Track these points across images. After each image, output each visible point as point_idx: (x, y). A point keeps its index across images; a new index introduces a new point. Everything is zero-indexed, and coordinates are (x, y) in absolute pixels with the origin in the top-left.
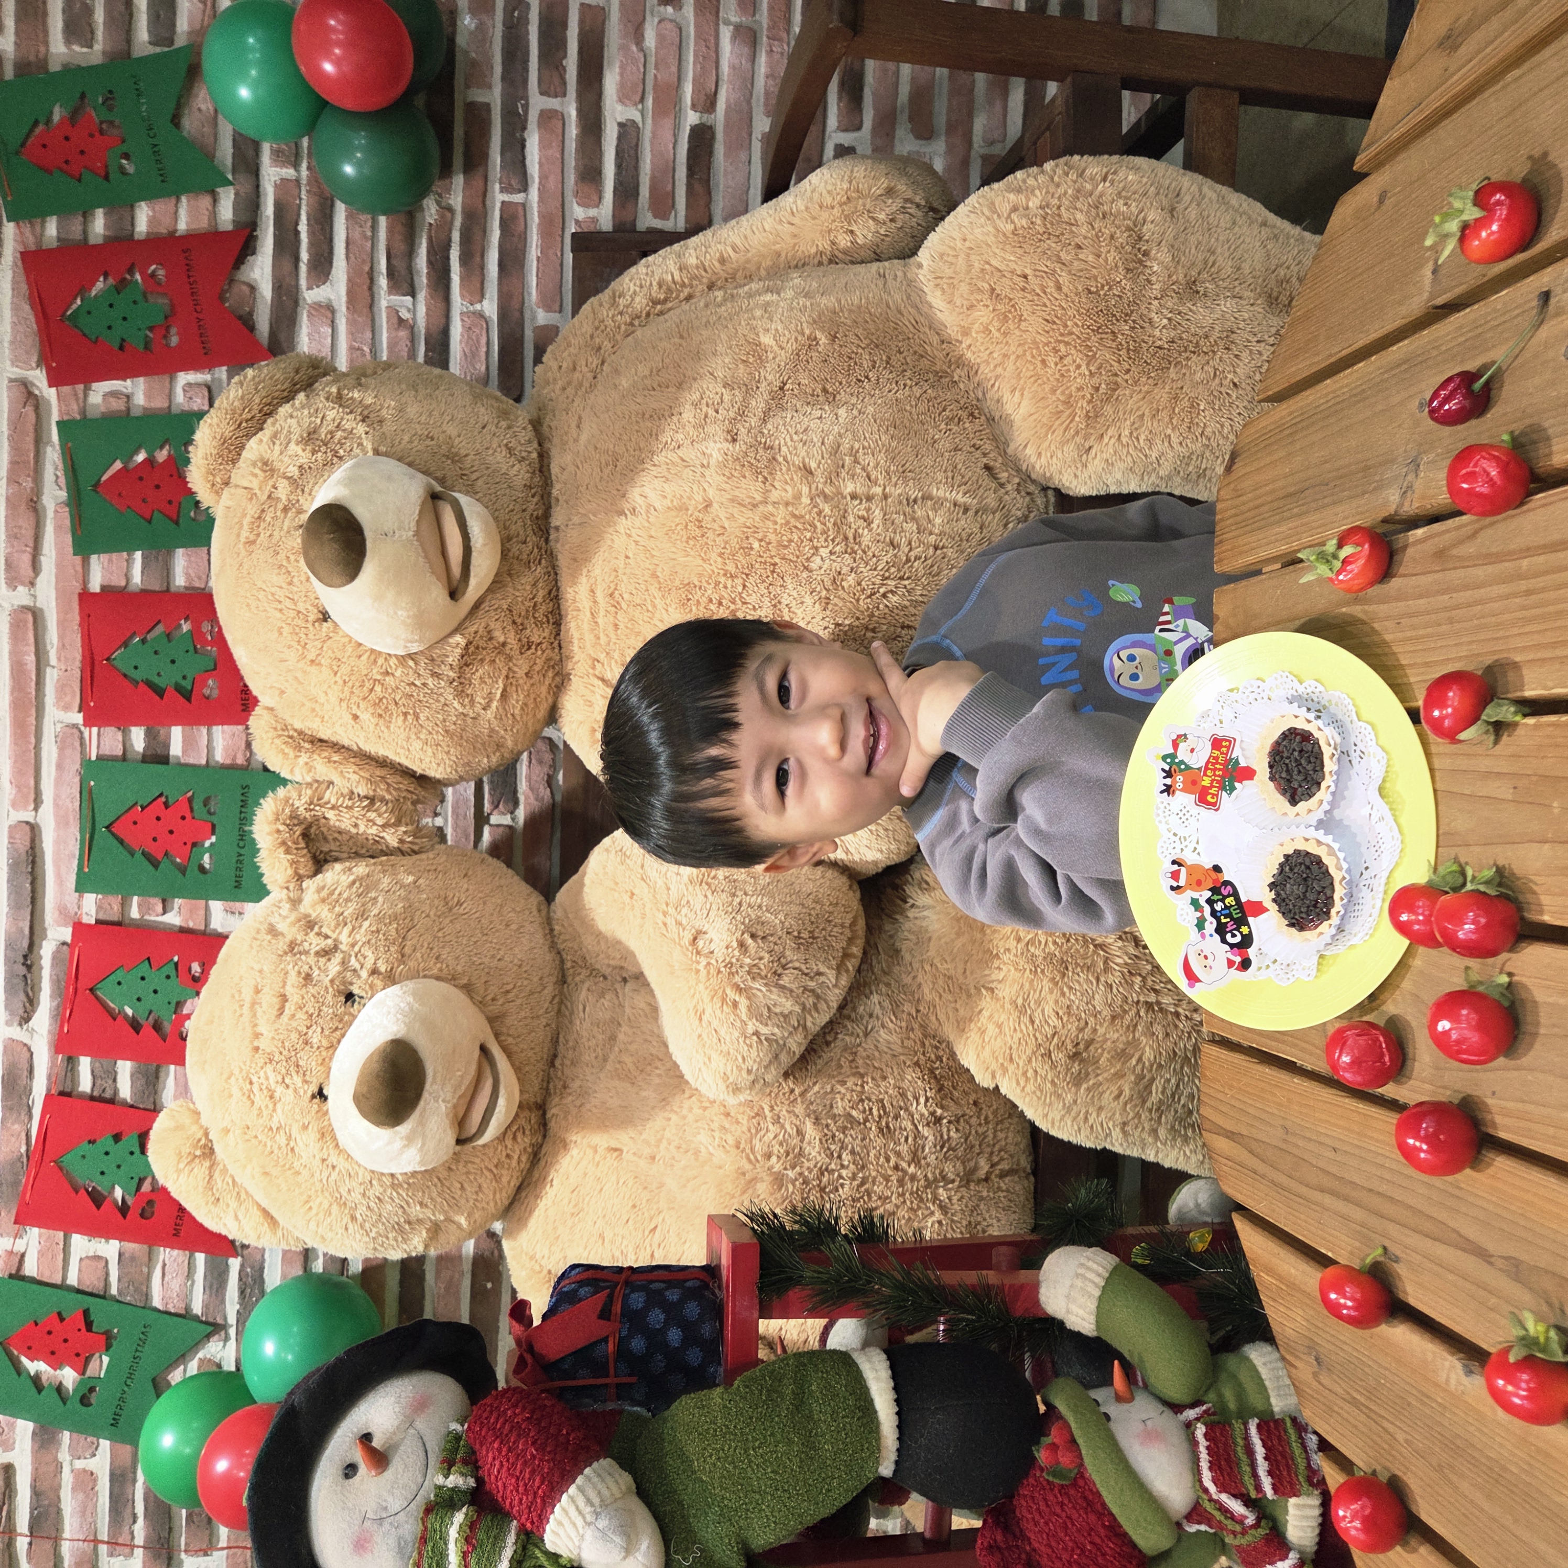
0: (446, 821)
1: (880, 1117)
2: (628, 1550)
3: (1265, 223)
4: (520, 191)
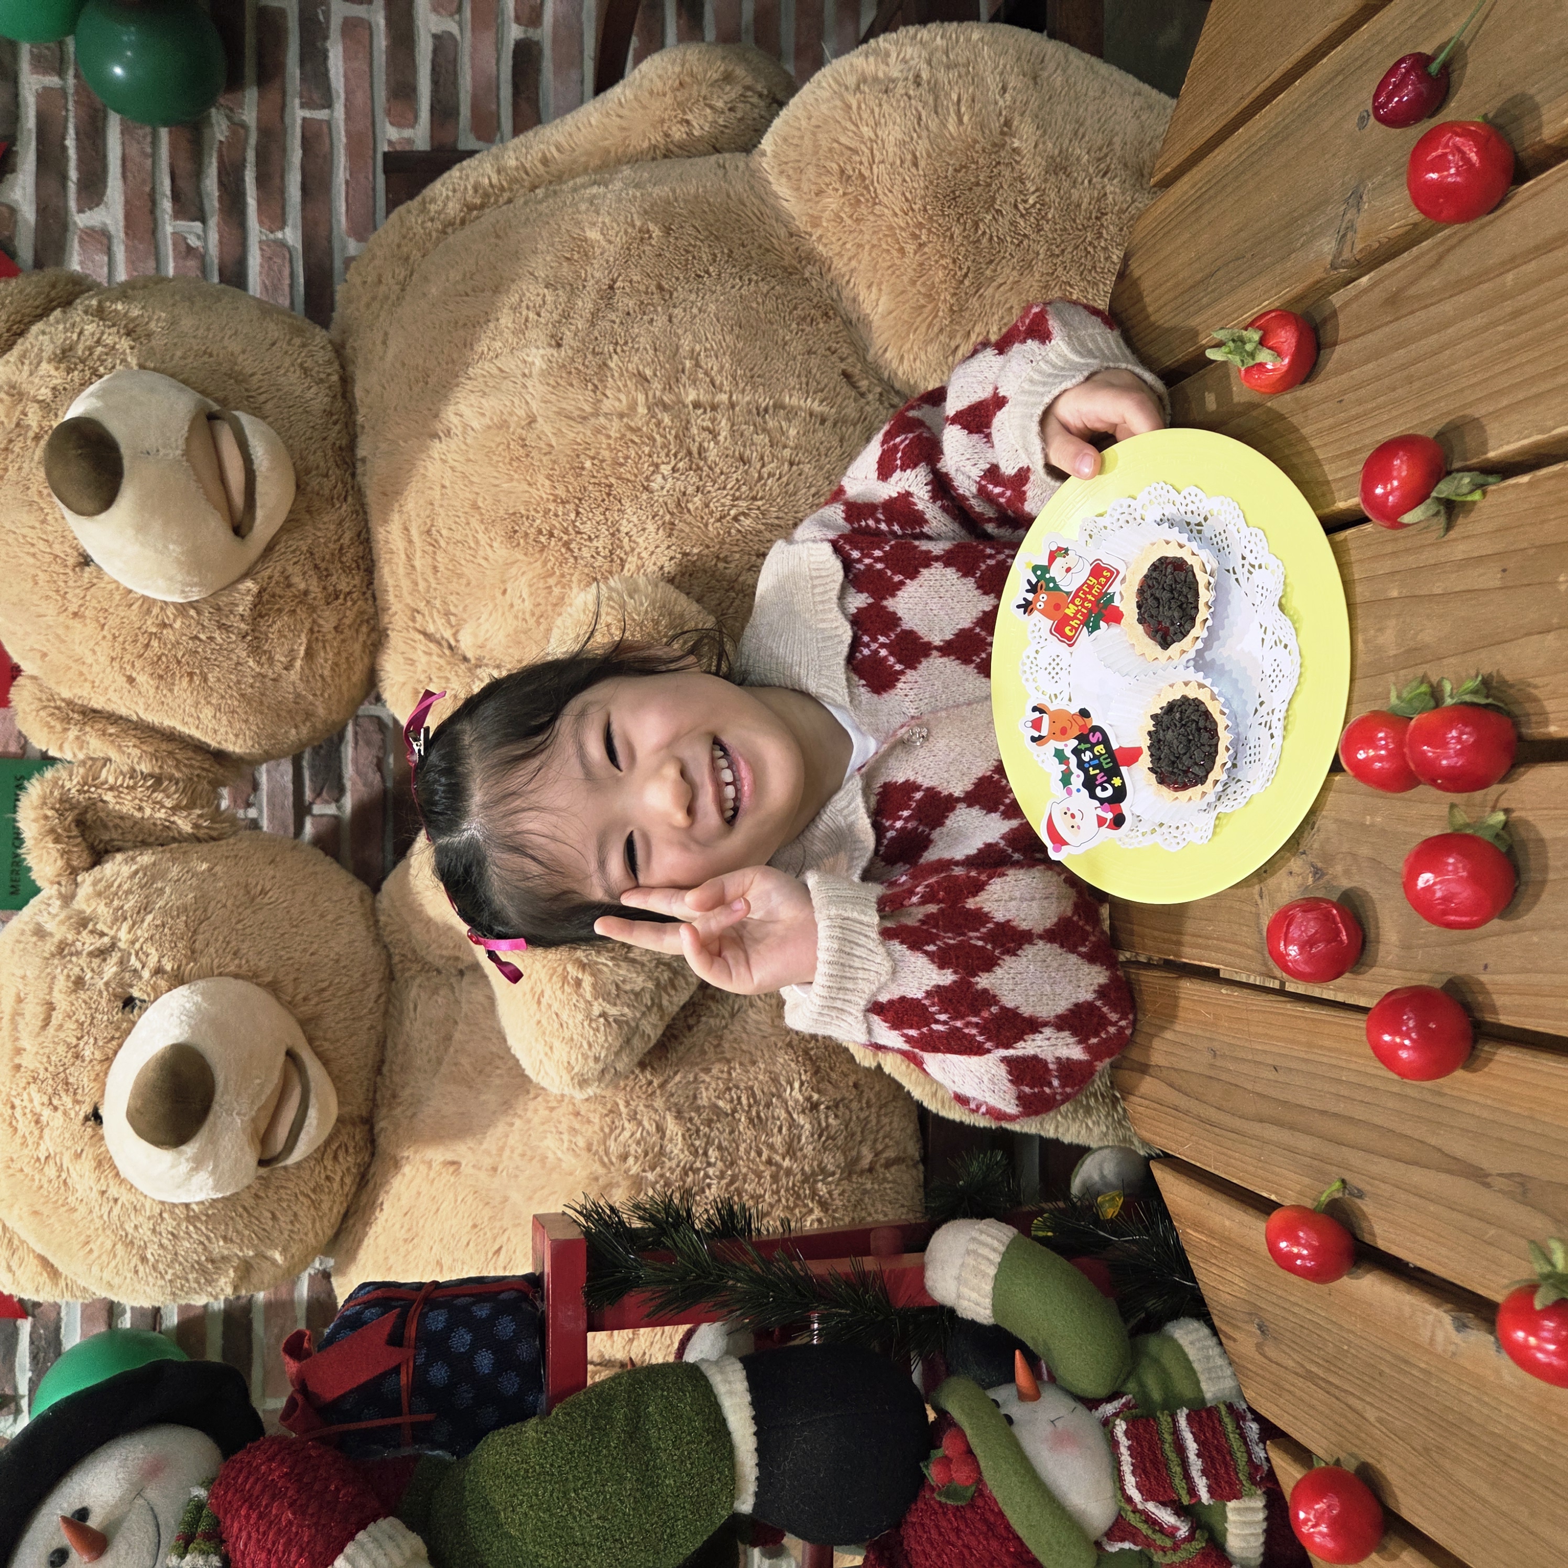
0: (260, 811)
1: (750, 1106)
3: (1138, 93)
4: (323, 107)
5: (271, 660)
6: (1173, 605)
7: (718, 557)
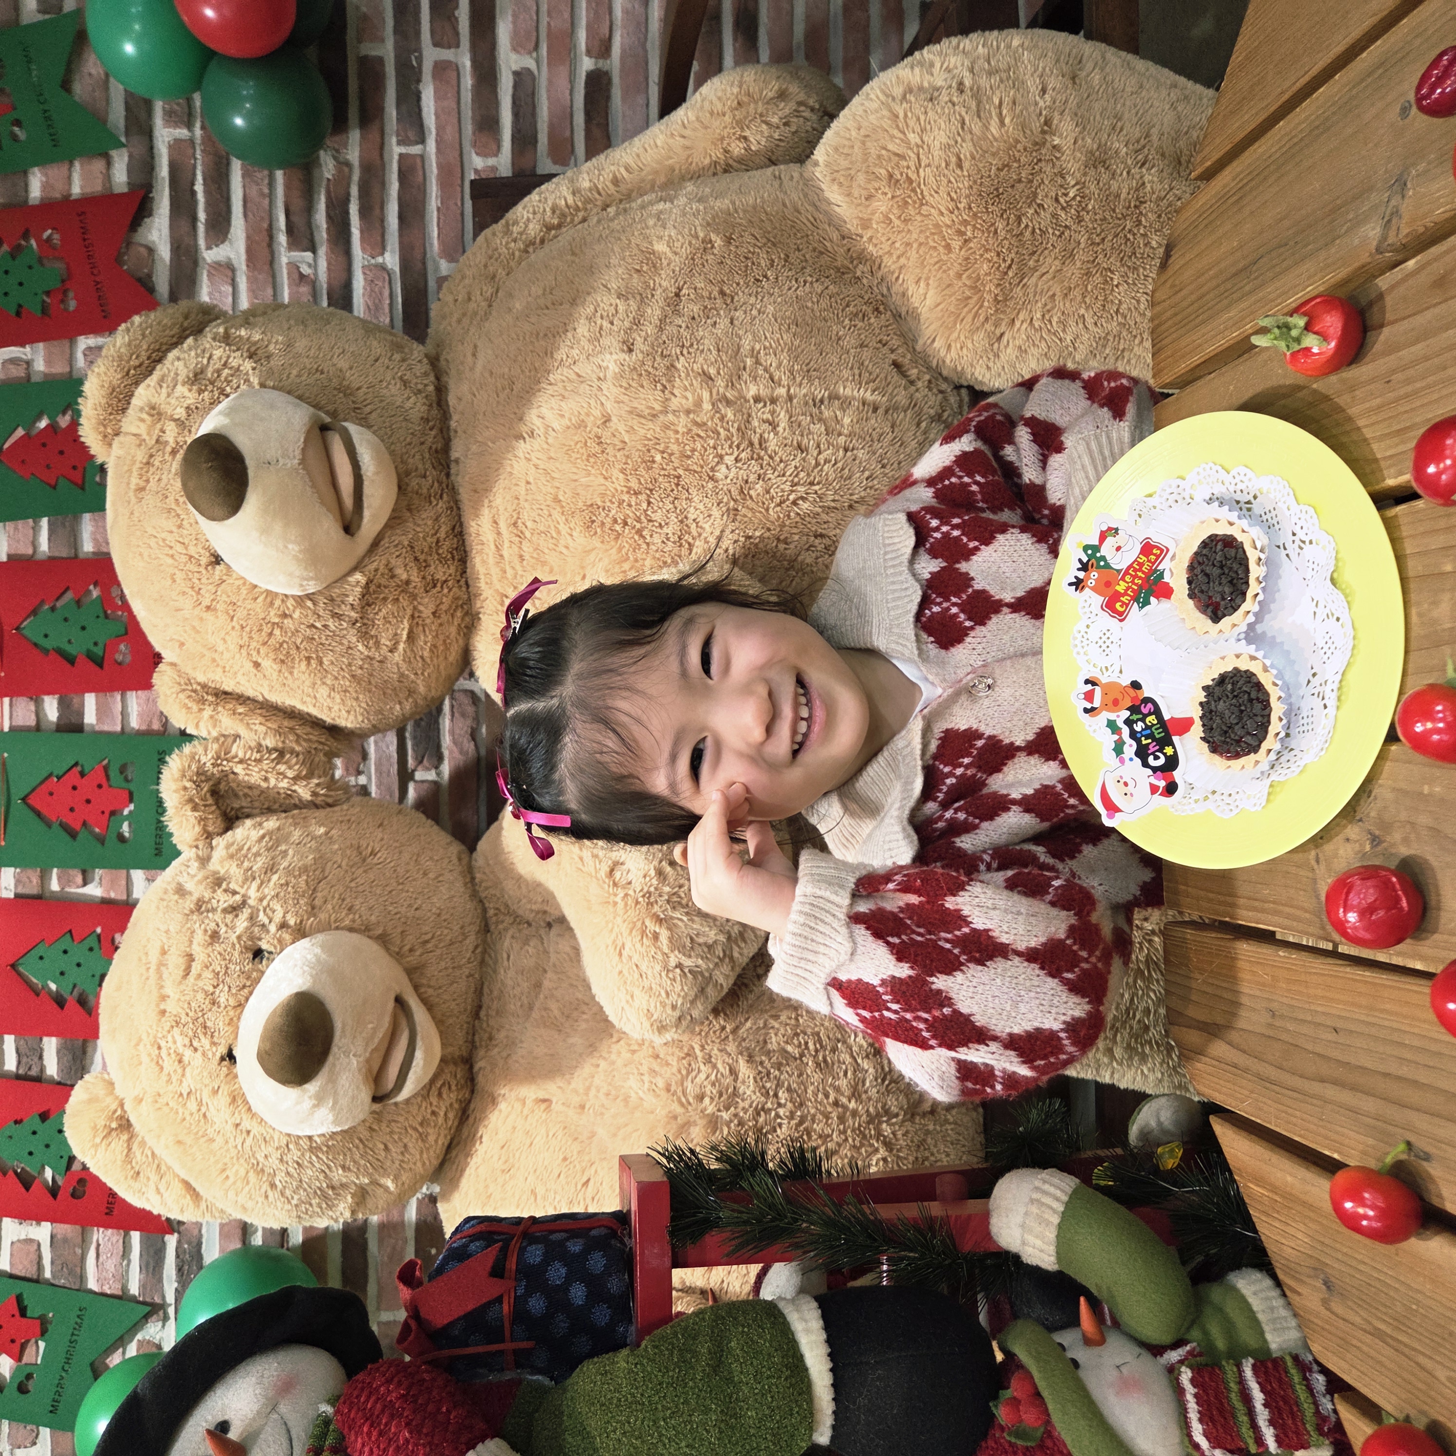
0: (369, 779)
1: (817, 1051)
3: (1174, 86)
4: (417, 143)
5: (377, 644)
6: (1224, 581)
7: (778, 539)
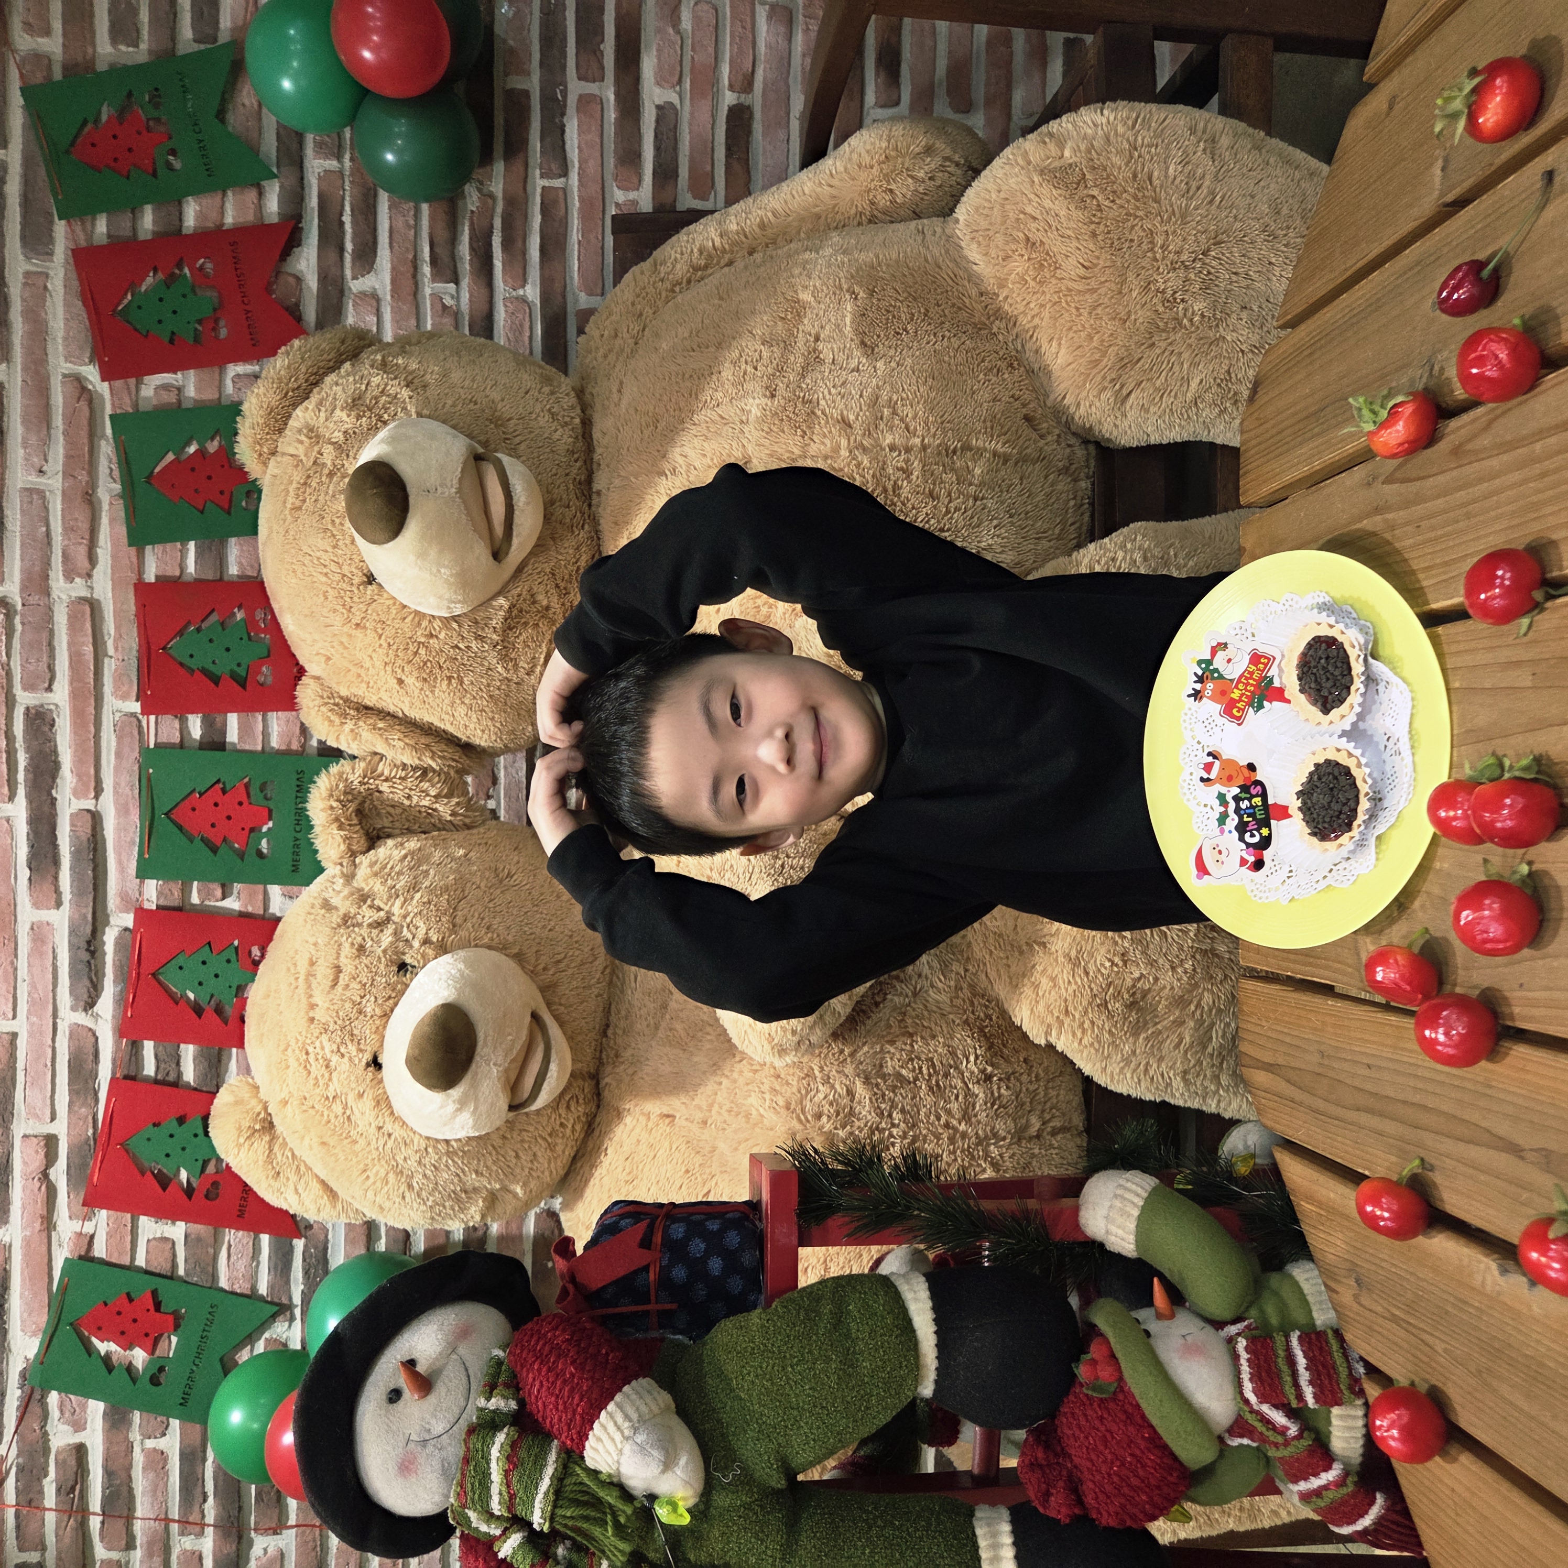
0: (499, 803)
1: (930, 1075)
2: (668, 1465)
4: (560, 176)
5: (516, 666)
